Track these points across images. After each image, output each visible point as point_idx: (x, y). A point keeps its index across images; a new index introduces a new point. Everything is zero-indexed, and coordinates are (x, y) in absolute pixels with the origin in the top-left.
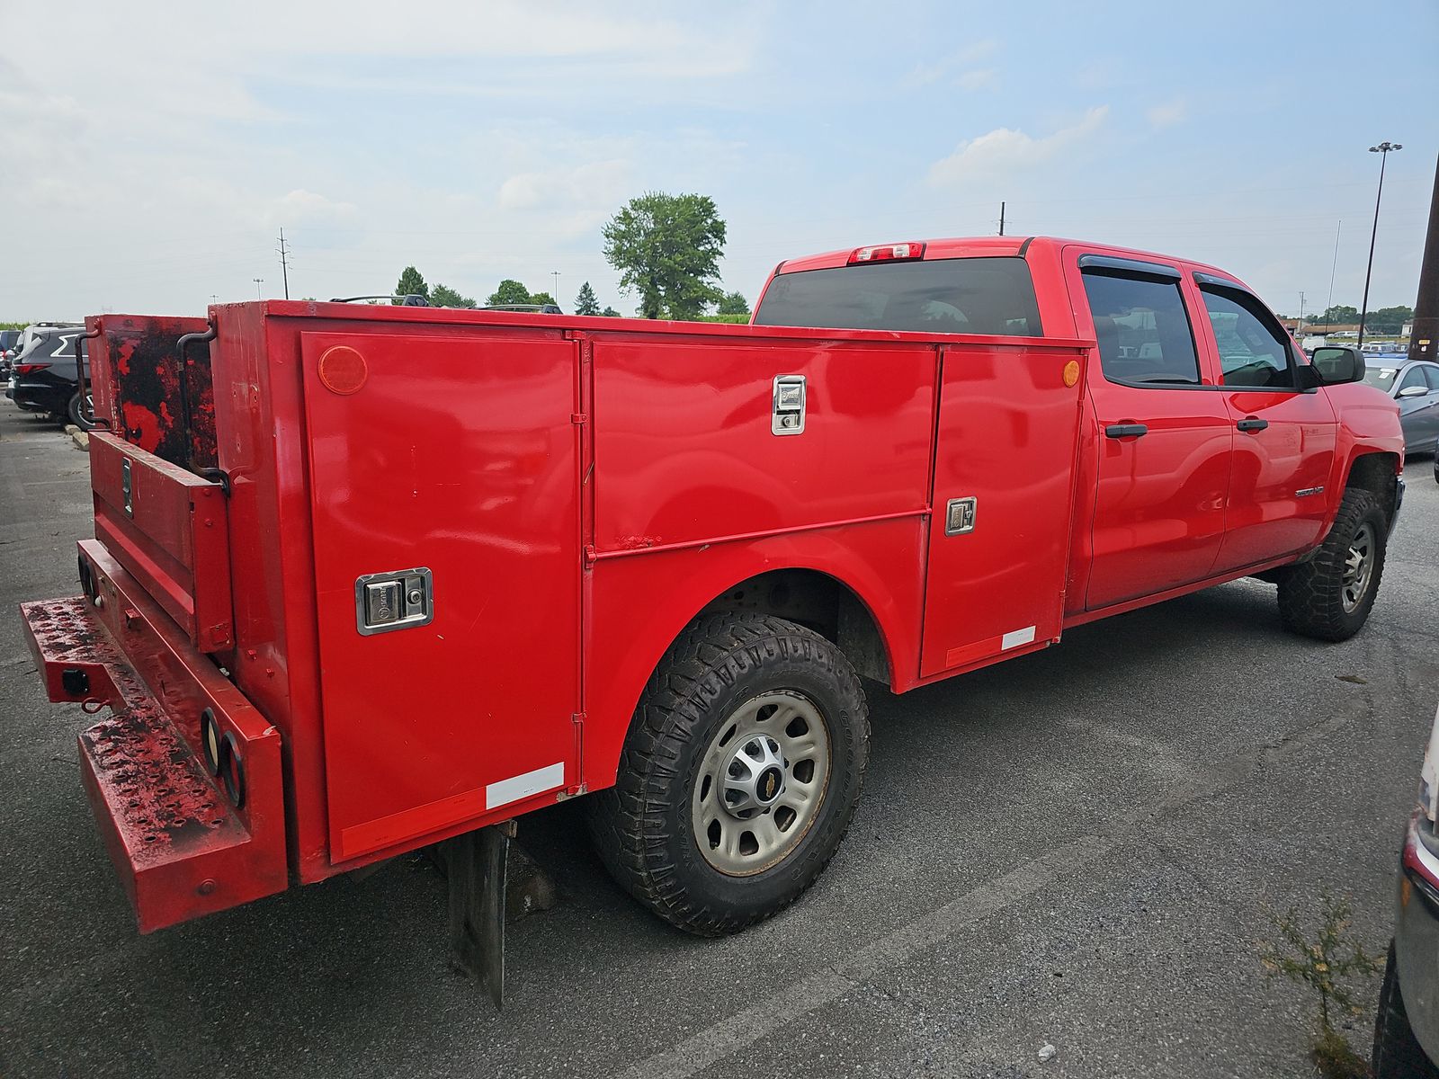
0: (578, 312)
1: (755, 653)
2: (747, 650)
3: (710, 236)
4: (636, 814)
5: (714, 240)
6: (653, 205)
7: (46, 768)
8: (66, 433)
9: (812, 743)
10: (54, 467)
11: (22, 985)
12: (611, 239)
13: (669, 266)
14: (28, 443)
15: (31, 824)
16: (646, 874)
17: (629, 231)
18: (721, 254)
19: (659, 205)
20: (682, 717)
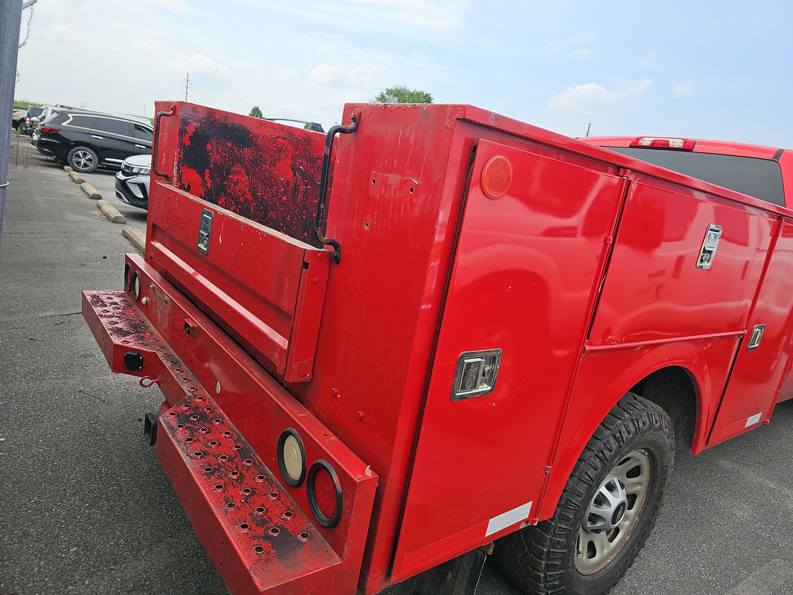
1: (636, 424)
2: (632, 421)
4: (548, 533)
6: (399, 94)
7: (75, 397)
8: (64, 170)
9: (640, 484)
10: (59, 190)
11: (75, 583)
14: (43, 173)
15: (69, 441)
16: (543, 575)
19: (402, 95)
20: (590, 467)
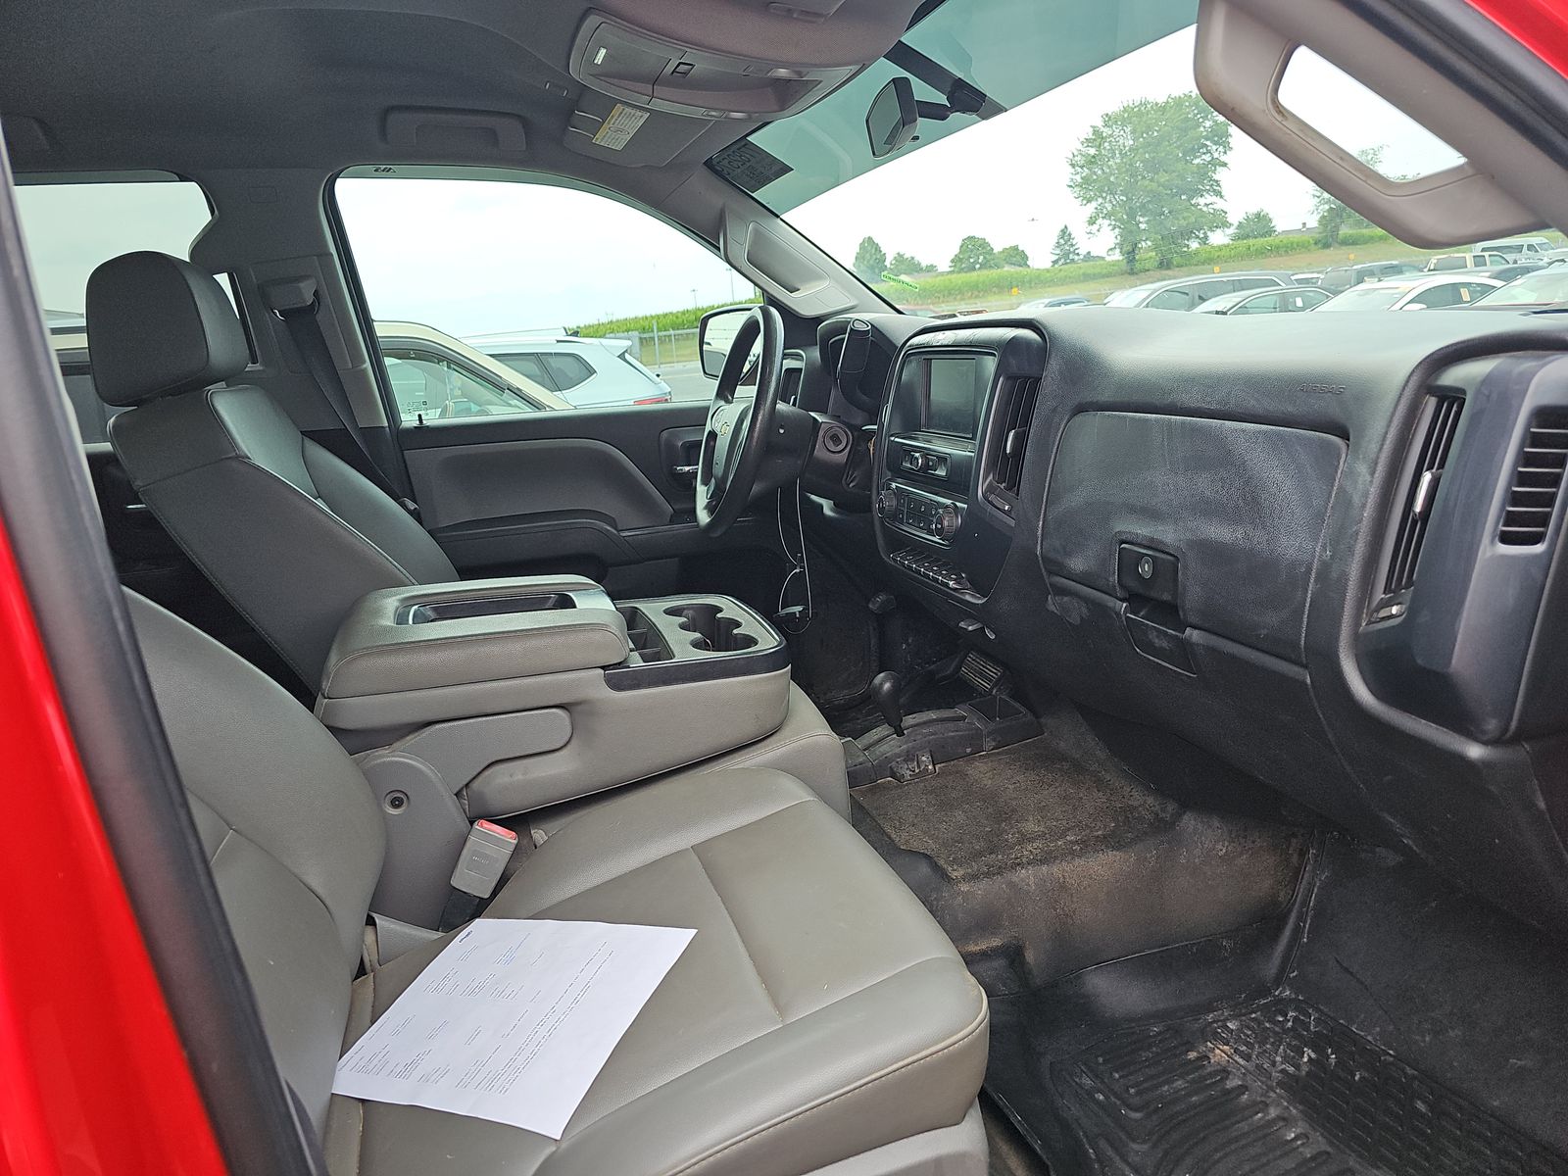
0: (1055, 262)
3: (1208, 143)
5: (1214, 147)
12: (1077, 168)
13: (1152, 190)
17: (1100, 154)
18: (1225, 165)
